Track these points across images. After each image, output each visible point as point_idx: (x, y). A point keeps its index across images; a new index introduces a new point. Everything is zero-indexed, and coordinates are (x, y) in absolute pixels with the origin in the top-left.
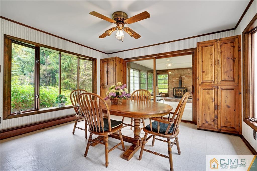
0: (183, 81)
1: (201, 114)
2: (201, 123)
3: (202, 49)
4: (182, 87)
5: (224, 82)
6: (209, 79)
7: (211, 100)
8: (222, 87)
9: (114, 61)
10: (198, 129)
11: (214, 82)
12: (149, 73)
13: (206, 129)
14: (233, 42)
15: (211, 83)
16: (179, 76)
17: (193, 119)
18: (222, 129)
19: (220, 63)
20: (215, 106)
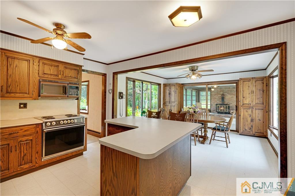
0: (226, 98)
1: (242, 125)
2: (242, 131)
3: (243, 83)
4: (225, 104)
5: (257, 104)
6: (248, 102)
7: (249, 116)
8: (256, 108)
9: (175, 86)
10: (240, 134)
11: (251, 105)
12: (193, 91)
13: (245, 134)
14: (263, 80)
15: (249, 105)
16: (221, 93)
17: (236, 129)
18: (256, 134)
19: (255, 93)
20: (251, 119)
